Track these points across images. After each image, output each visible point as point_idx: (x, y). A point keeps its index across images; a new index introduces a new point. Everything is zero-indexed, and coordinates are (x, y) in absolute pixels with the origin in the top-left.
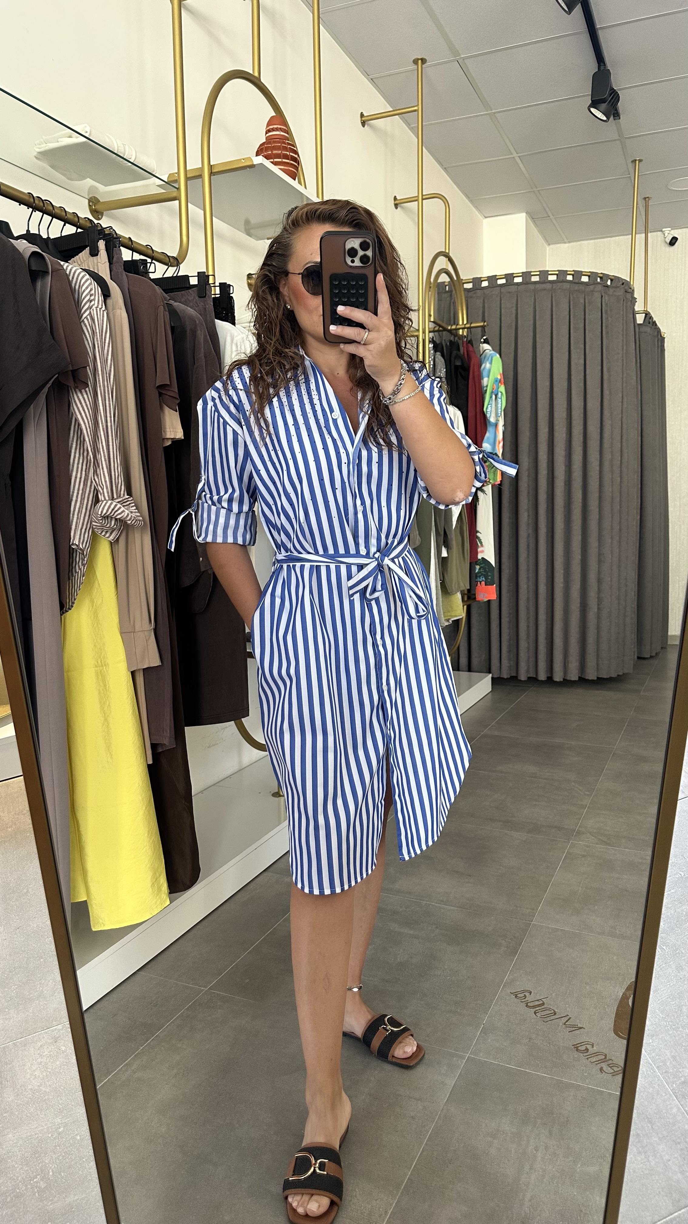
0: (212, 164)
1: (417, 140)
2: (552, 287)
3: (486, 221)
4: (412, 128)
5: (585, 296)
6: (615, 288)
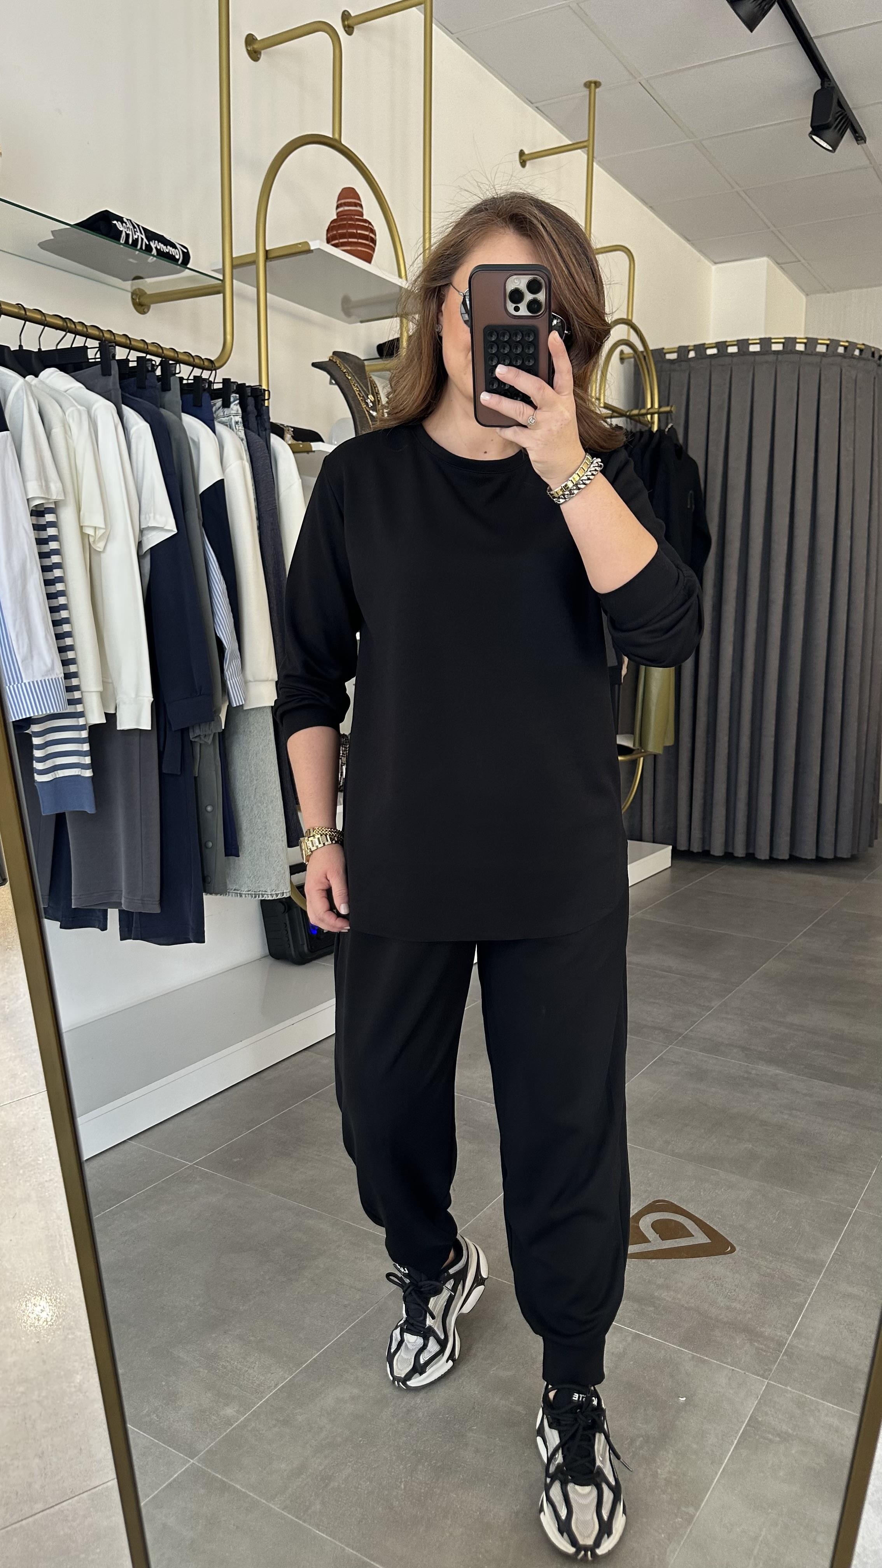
0: (268, 248)
2: (777, 359)
3: (714, 267)
5: (820, 370)
6: (864, 359)
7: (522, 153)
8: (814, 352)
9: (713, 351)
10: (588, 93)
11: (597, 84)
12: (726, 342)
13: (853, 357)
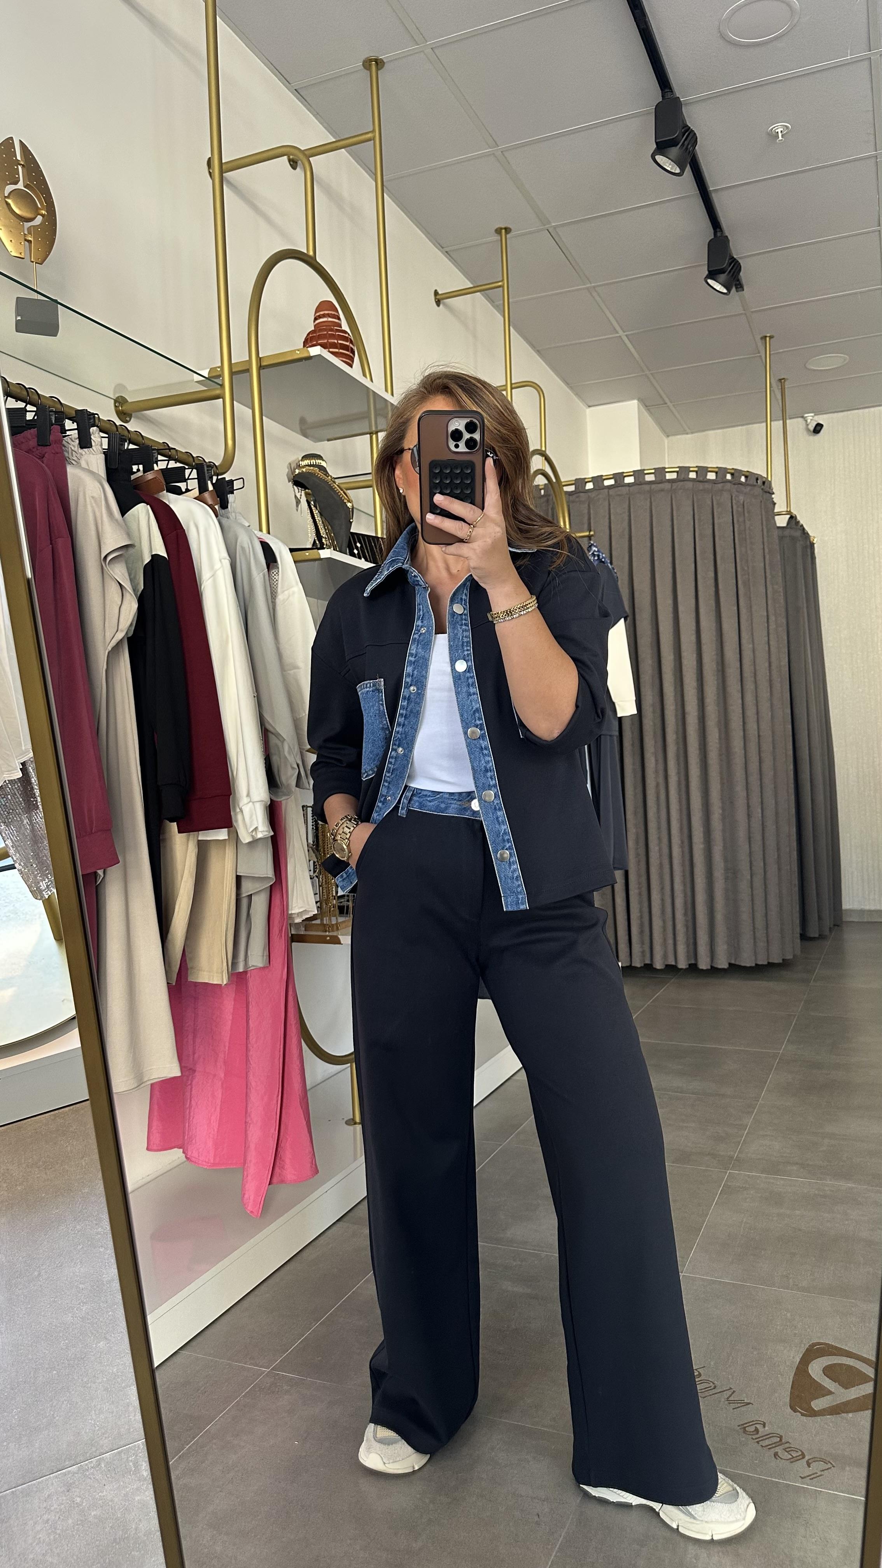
0: (260, 356)
1: (502, 319)
2: (673, 486)
3: (589, 411)
4: (497, 306)
5: (712, 496)
6: (751, 485)
7: (436, 293)
8: (705, 480)
9: (612, 482)
10: (499, 238)
11: (508, 230)
12: (623, 473)
13: (741, 484)
